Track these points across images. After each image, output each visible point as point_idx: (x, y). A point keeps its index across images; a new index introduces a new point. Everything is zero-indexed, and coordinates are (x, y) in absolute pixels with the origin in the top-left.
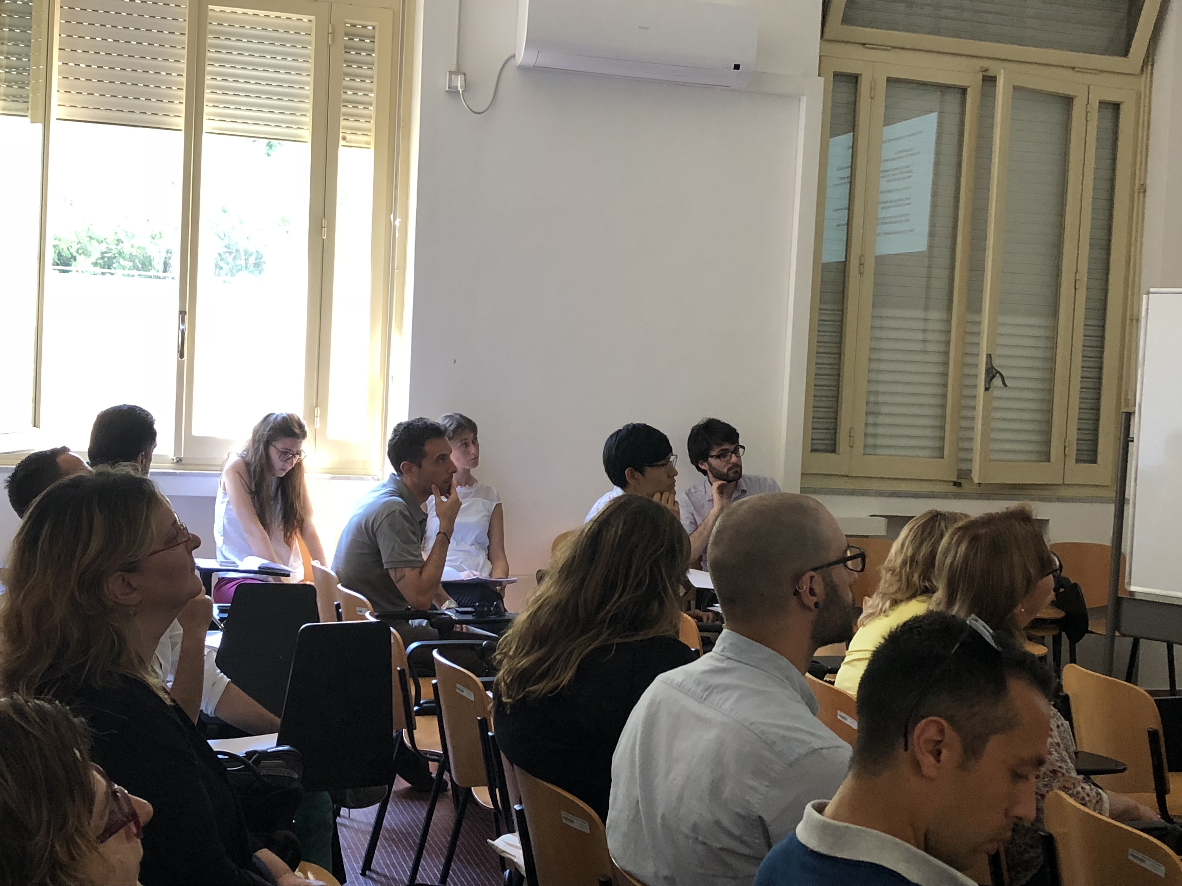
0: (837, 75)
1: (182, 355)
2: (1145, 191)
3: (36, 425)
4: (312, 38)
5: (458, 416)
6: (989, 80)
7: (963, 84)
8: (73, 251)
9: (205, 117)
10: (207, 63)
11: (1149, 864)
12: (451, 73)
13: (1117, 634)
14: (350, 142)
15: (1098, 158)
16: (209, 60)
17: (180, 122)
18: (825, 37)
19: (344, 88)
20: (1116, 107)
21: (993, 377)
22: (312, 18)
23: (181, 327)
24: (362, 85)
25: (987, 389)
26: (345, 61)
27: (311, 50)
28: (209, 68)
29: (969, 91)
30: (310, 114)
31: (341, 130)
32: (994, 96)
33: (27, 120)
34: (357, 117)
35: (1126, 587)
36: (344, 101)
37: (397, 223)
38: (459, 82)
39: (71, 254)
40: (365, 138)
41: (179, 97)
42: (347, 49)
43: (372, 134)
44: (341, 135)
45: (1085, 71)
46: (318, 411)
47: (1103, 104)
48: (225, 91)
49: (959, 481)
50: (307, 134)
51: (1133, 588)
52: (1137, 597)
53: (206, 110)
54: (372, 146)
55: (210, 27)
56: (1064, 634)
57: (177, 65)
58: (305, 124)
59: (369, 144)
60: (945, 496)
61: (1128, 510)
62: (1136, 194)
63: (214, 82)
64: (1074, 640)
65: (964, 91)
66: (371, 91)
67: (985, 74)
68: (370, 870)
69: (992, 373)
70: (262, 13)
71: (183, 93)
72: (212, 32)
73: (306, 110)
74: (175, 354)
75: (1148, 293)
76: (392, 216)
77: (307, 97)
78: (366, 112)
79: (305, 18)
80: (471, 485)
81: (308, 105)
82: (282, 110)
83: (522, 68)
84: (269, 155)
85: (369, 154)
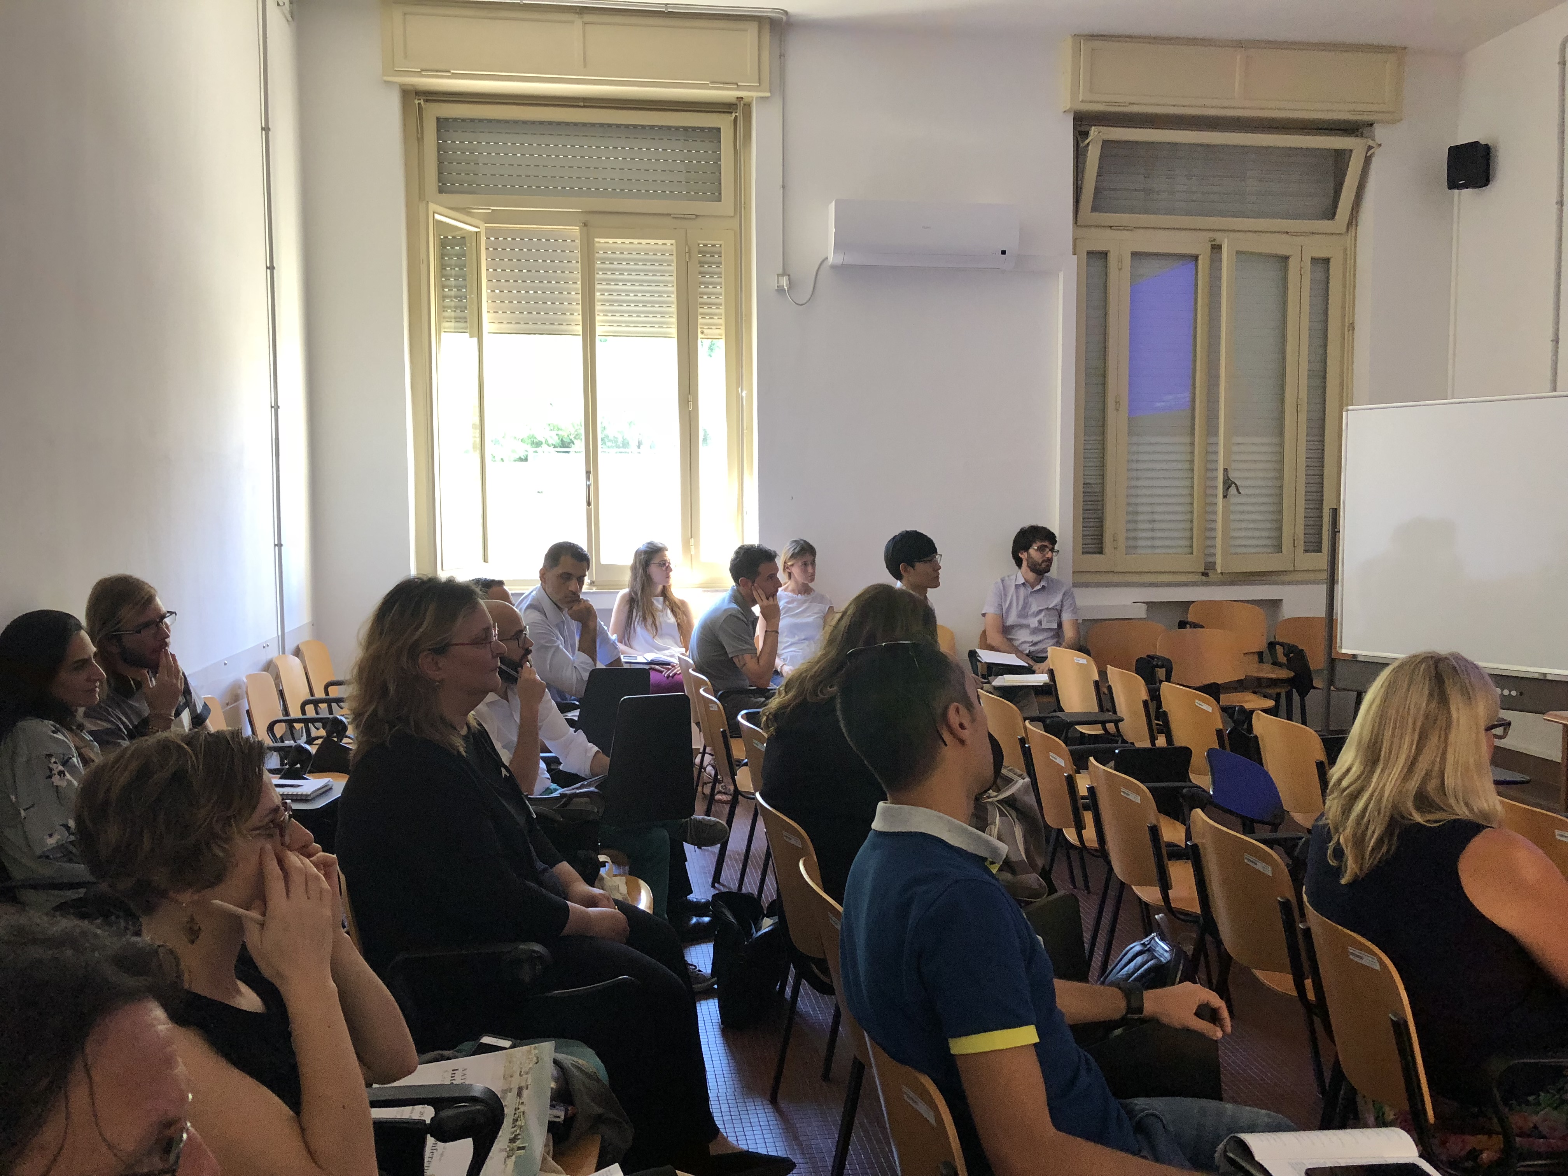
0: (1089, 253)
1: (589, 504)
2: (1354, 329)
3: (485, 561)
4: (674, 258)
5: (802, 542)
6: (1216, 248)
7: (1194, 252)
8: (572, 437)
9: (597, 324)
10: (596, 283)
11: (1260, 866)
12: (778, 275)
13: (1332, 688)
14: (707, 335)
15: (1311, 305)
16: (598, 280)
17: (579, 329)
18: (1078, 224)
19: (700, 294)
20: (1327, 261)
21: (1229, 487)
22: (673, 242)
23: (588, 483)
24: (714, 290)
25: (1225, 497)
26: (700, 273)
27: (673, 267)
28: (598, 287)
29: (1200, 258)
30: (675, 316)
31: (699, 327)
32: (1220, 260)
33: (467, 335)
34: (711, 316)
35: (1338, 649)
36: (700, 304)
37: (744, 394)
38: (784, 282)
39: (571, 440)
40: (718, 331)
41: (577, 310)
42: (701, 264)
43: (723, 327)
44: (699, 330)
45: (1297, 234)
46: (692, 541)
47: (1314, 260)
48: (612, 302)
49: (1206, 572)
50: (674, 331)
51: (1344, 651)
52: (1360, 659)
53: (597, 318)
54: (723, 337)
55: (597, 255)
56: (1294, 690)
57: (575, 286)
58: (672, 323)
59: (721, 335)
60: (1194, 584)
61: (1338, 588)
62: (1346, 331)
63: (602, 297)
64: (1303, 695)
65: (1196, 258)
66: (721, 294)
67: (1213, 243)
68: (719, 883)
69: (1228, 483)
70: (636, 241)
71: (580, 307)
72: (599, 259)
73: (673, 313)
74: (585, 504)
75: (1347, 410)
76: (740, 389)
77: (672, 303)
78: (718, 311)
79: (668, 242)
80: (809, 594)
81: (674, 309)
82: (655, 314)
83: (834, 267)
84: (710, 356)
85: (721, 344)
